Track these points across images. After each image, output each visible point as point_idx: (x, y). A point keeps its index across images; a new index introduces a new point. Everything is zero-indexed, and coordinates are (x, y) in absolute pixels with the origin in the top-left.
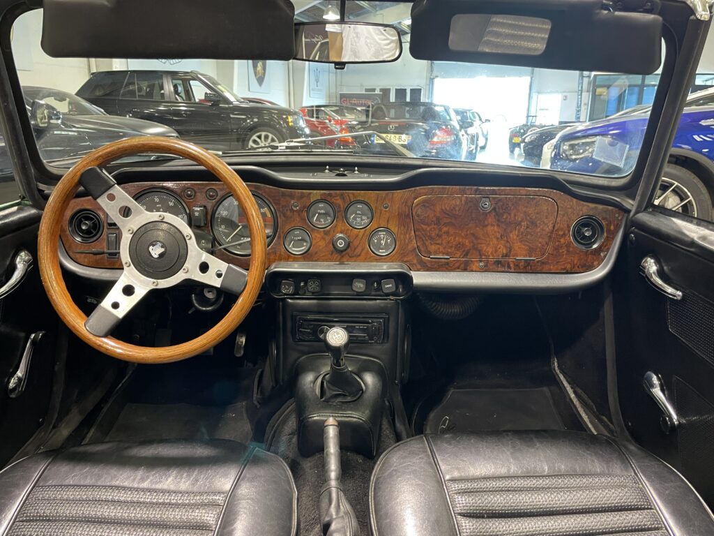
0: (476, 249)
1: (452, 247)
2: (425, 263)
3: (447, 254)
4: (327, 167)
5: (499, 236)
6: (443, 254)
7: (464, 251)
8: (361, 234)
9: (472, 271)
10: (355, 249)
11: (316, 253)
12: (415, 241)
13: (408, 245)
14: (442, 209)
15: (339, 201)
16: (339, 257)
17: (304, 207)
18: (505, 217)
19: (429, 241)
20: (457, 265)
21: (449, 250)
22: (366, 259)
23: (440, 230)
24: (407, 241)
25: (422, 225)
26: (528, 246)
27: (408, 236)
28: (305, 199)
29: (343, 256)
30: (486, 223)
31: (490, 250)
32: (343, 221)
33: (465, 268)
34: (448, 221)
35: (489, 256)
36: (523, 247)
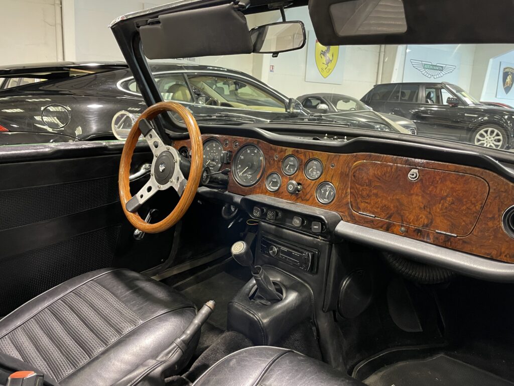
0: (399, 214)
1: (378, 208)
2: (354, 217)
3: (373, 214)
4: (326, 135)
5: (422, 207)
6: (370, 212)
7: (388, 214)
8: (312, 184)
9: (393, 233)
10: (307, 194)
11: (282, 193)
12: (349, 197)
13: (343, 199)
14: (375, 174)
15: (303, 157)
16: (295, 199)
17: (281, 159)
18: (430, 189)
19: (360, 199)
20: (380, 224)
21: (376, 210)
22: (312, 204)
23: (370, 191)
24: (343, 195)
25: (356, 185)
26: (450, 221)
27: (344, 191)
28: (282, 153)
29: (297, 199)
30: (412, 192)
31: (412, 217)
32: (302, 172)
33: (388, 228)
34: (378, 185)
35: (410, 223)
36: (446, 221)
